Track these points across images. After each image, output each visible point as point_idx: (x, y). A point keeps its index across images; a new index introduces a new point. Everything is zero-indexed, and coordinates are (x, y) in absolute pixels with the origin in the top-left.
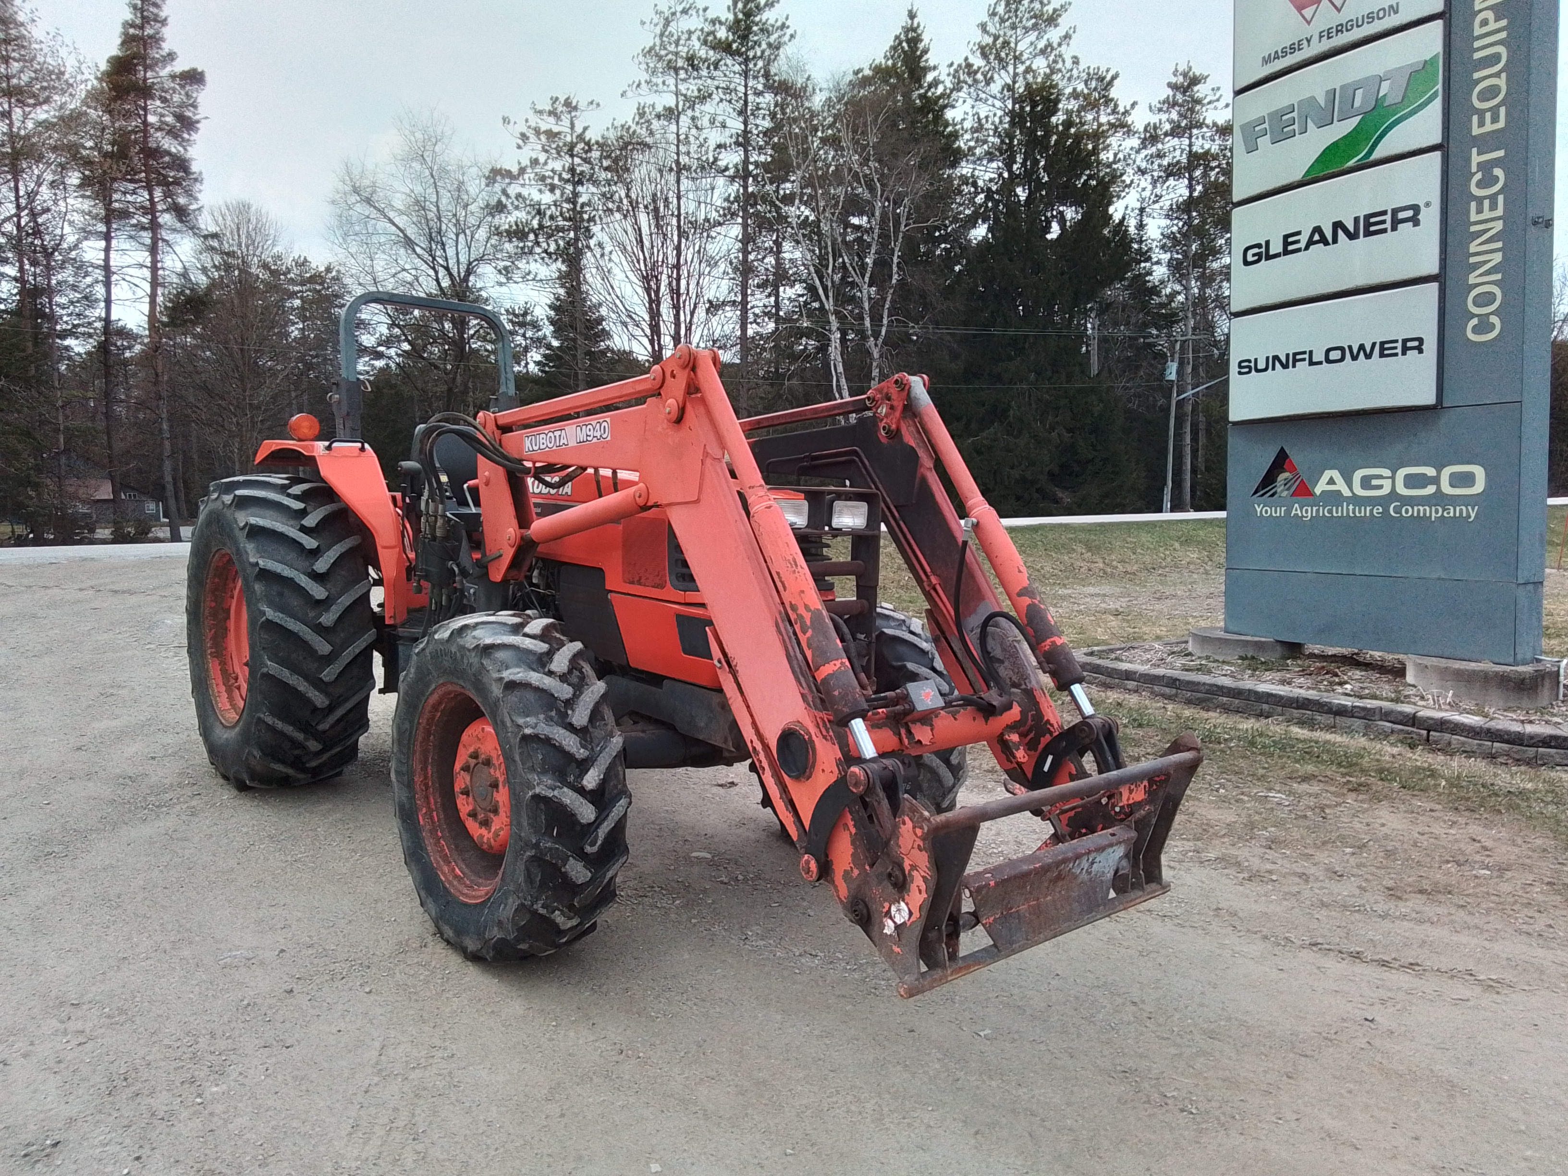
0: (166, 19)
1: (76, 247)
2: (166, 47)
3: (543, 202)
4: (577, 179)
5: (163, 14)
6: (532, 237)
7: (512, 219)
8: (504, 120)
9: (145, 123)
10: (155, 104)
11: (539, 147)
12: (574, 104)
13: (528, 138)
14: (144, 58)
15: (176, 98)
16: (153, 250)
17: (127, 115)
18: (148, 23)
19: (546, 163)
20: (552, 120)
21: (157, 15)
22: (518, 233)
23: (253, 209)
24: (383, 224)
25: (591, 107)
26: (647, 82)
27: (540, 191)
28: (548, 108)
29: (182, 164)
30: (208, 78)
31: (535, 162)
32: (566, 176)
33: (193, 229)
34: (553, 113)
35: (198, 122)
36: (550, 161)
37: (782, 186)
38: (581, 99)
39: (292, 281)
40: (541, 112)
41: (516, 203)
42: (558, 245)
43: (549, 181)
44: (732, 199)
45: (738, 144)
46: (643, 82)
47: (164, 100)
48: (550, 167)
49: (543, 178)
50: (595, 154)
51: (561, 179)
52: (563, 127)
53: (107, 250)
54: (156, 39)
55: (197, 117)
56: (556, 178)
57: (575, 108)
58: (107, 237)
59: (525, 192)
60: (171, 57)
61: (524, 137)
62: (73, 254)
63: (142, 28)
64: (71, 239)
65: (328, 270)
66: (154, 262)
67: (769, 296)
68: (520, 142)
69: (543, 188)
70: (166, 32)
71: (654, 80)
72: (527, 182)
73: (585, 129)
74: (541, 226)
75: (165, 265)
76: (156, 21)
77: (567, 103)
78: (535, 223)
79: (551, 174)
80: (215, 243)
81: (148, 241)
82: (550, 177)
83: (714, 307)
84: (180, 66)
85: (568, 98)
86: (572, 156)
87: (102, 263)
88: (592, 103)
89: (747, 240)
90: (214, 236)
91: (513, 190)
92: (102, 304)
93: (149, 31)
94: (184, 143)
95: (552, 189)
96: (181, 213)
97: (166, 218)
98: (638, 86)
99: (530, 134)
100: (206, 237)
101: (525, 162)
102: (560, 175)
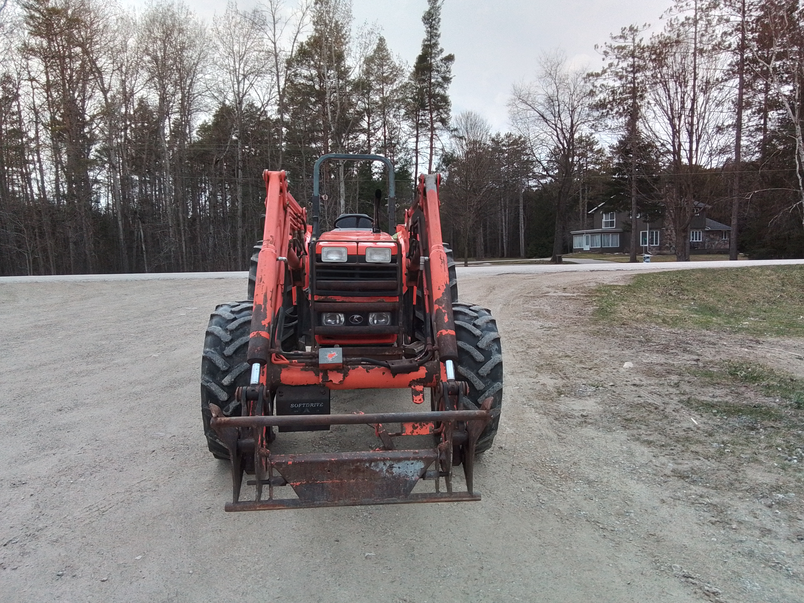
0: (440, 35)
1: (406, 142)
2: (439, 47)
3: (616, 86)
4: (636, 69)
5: (439, 33)
6: (609, 106)
7: (597, 99)
8: (595, 46)
9: (430, 83)
10: (434, 74)
11: (615, 57)
12: (635, 28)
13: (608, 53)
14: (431, 54)
15: (443, 69)
16: (431, 139)
17: (424, 81)
18: (433, 38)
19: (618, 65)
20: (622, 40)
21: (436, 33)
22: (602, 105)
23: (473, 114)
24: (533, 112)
25: (645, 28)
26: (676, 7)
27: (614, 80)
28: (620, 34)
29: (445, 99)
30: (456, 57)
31: (611, 65)
32: (630, 69)
33: (448, 129)
34: (623, 37)
35: (451, 78)
36: (620, 63)
37: (770, 50)
38: (638, 25)
39: (504, 145)
40: (615, 38)
41: (600, 89)
42: (624, 108)
43: (620, 74)
44: (734, 64)
45: (737, 30)
46: (673, 8)
47: (438, 71)
48: (620, 66)
49: (617, 74)
50: (646, 54)
51: (627, 72)
52: (629, 43)
53: (417, 142)
54: (436, 44)
55: (451, 76)
56: (624, 72)
57: (636, 31)
58: (417, 137)
59: (605, 83)
60: (442, 51)
61: (606, 53)
62: (405, 146)
63: (430, 41)
64: (404, 139)
65: (520, 137)
66: (432, 145)
67: (761, 118)
68: (604, 56)
69: (616, 79)
70: (440, 40)
71: (680, 4)
72: (607, 77)
73: (641, 40)
74: (614, 100)
75: (436, 146)
76: (436, 36)
77: (631, 29)
78: (611, 98)
79: (621, 70)
80: (456, 133)
81: (430, 136)
82: (620, 72)
83: (720, 129)
84: (444, 55)
85: (631, 26)
86: (633, 57)
87: (415, 148)
88: (645, 25)
89: (743, 85)
90: (456, 130)
91: (598, 83)
92: (415, 166)
93: (433, 41)
94: (444, 89)
95: (621, 78)
96: (443, 121)
97: (438, 124)
98: (671, 9)
99: (608, 50)
100: (452, 131)
101: (606, 66)
102: (626, 69)
